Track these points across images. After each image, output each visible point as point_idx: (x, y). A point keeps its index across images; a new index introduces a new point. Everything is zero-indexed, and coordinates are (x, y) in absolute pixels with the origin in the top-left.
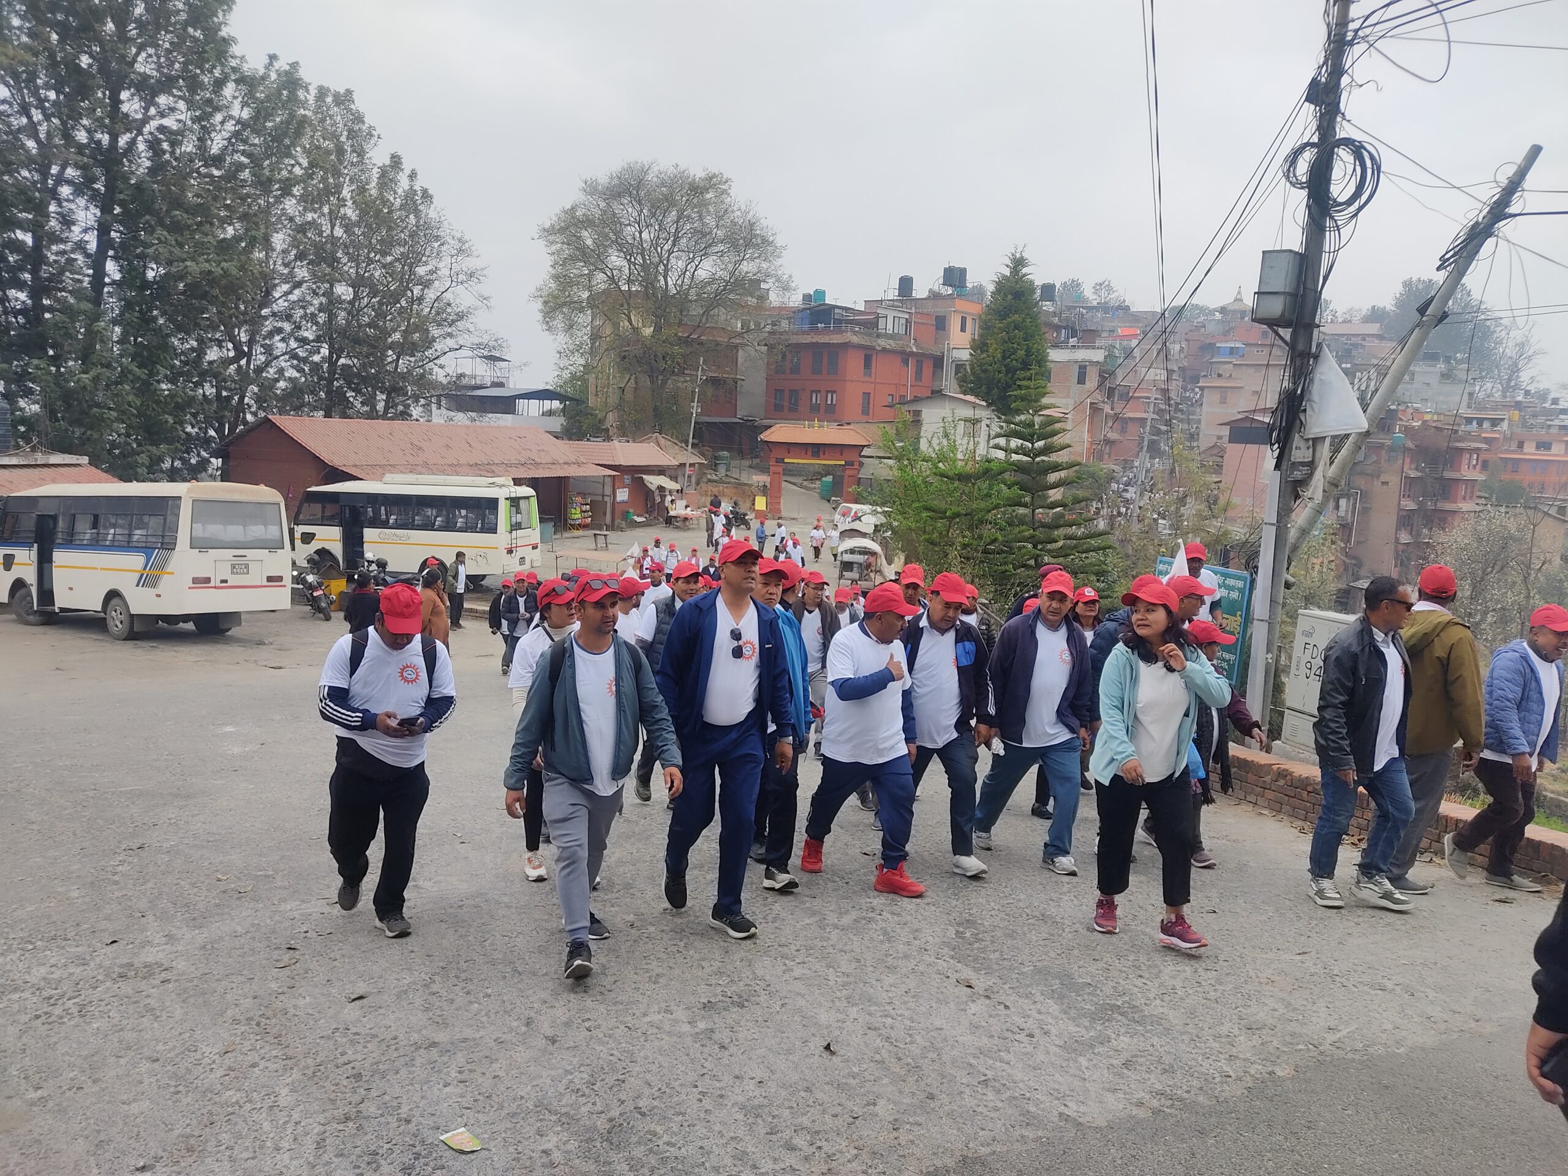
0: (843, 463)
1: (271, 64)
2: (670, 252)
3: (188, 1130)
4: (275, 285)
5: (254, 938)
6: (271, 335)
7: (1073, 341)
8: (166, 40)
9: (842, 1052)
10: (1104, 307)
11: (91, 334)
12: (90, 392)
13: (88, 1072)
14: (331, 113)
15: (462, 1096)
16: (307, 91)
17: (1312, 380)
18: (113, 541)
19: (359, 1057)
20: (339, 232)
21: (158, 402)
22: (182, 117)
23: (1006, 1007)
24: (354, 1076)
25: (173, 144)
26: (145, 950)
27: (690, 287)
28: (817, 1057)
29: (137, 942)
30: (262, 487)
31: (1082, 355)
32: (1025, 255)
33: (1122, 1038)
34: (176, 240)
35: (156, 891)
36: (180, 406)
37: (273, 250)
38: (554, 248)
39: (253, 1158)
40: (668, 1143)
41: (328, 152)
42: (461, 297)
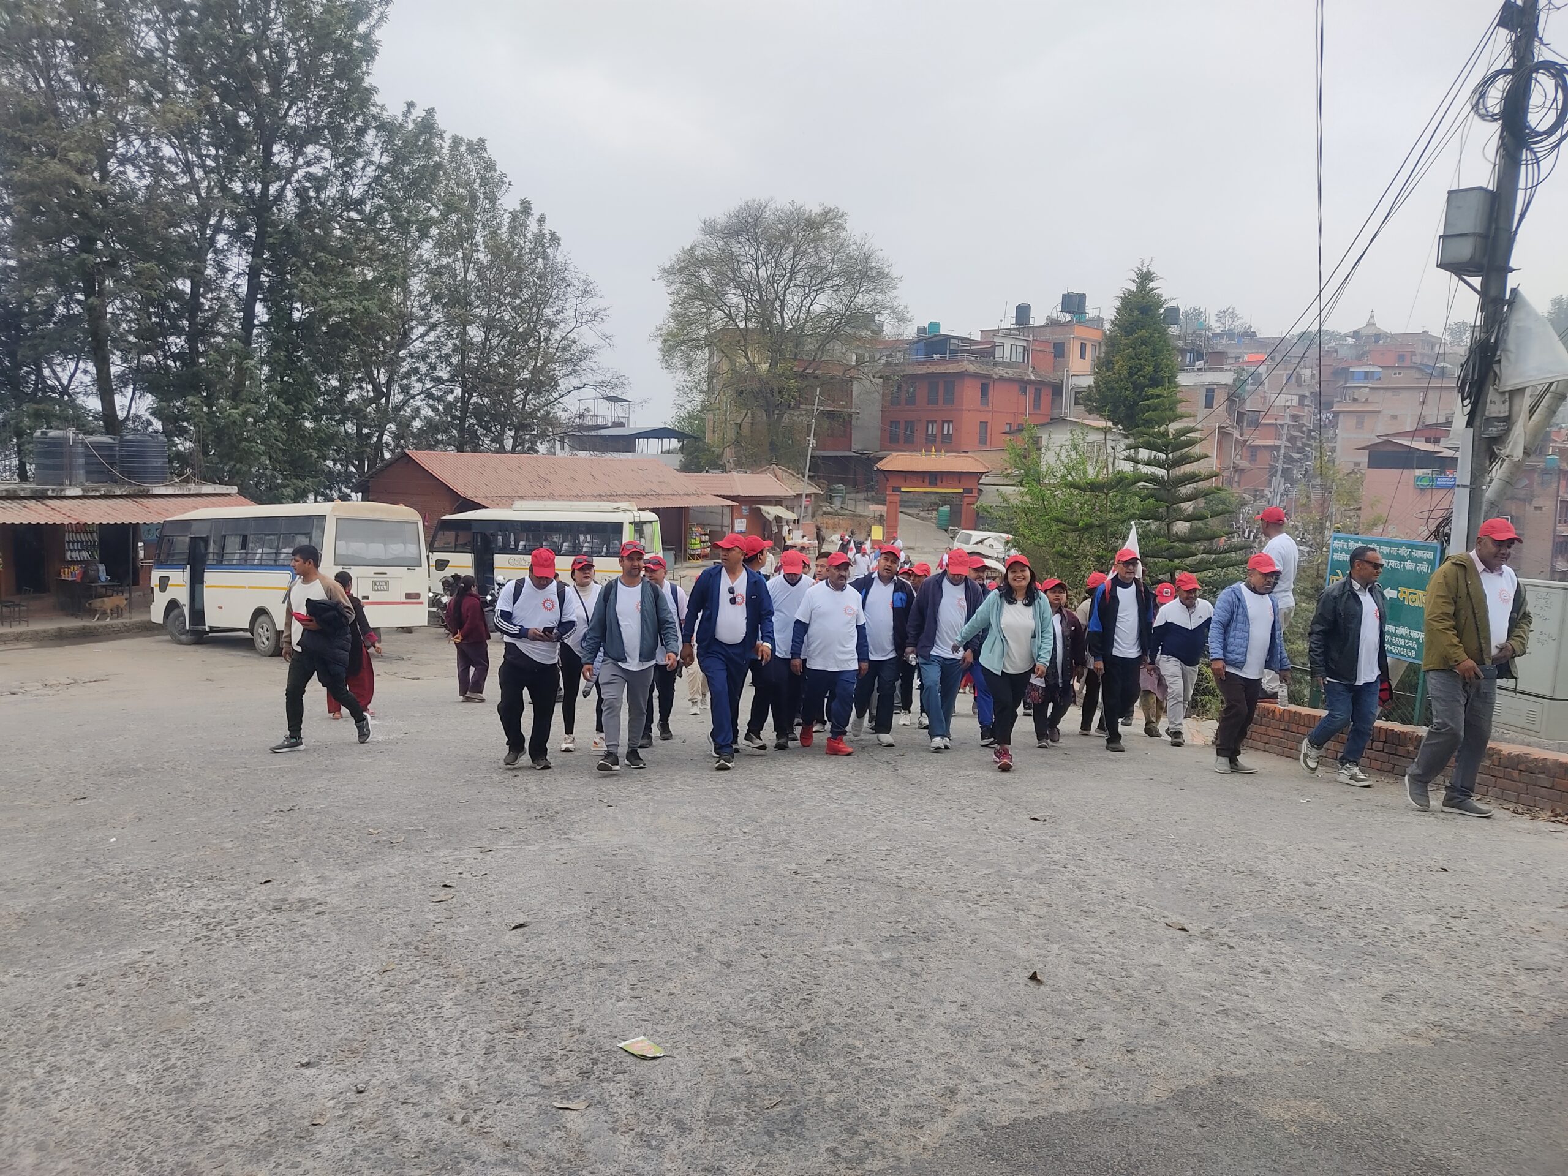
0: (961, 490)
1: (409, 111)
2: (786, 288)
3: (351, 1035)
4: (412, 328)
5: (408, 878)
6: (407, 375)
7: (1199, 364)
8: (314, 95)
9: (1051, 982)
10: (1230, 334)
11: (242, 372)
12: (240, 427)
13: (249, 984)
14: (464, 161)
15: (637, 1010)
16: (442, 138)
17: (1506, 328)
18: (261, 560)
19: (523, 975)
20: (472, 276)
21: (303, 437)
22: (327, 165)
23: (1231, 947)
24: (521, 992)
25: (318, 189)
26: (299, 889)
27: (806, 321)
28: (1022, 986)
29: (290, 882)
30: (402, 507)
31: (1209, 378)
32: (1152, 269)
33: (1374, 974)
34: (321, 282)
35: (307, 843)
36: (324, 441)
37: (411, 292)
38: (673, 288)
39: (420, 1061)
40: (870, 1056)
41: (462, 198)
42: (586, 337)
